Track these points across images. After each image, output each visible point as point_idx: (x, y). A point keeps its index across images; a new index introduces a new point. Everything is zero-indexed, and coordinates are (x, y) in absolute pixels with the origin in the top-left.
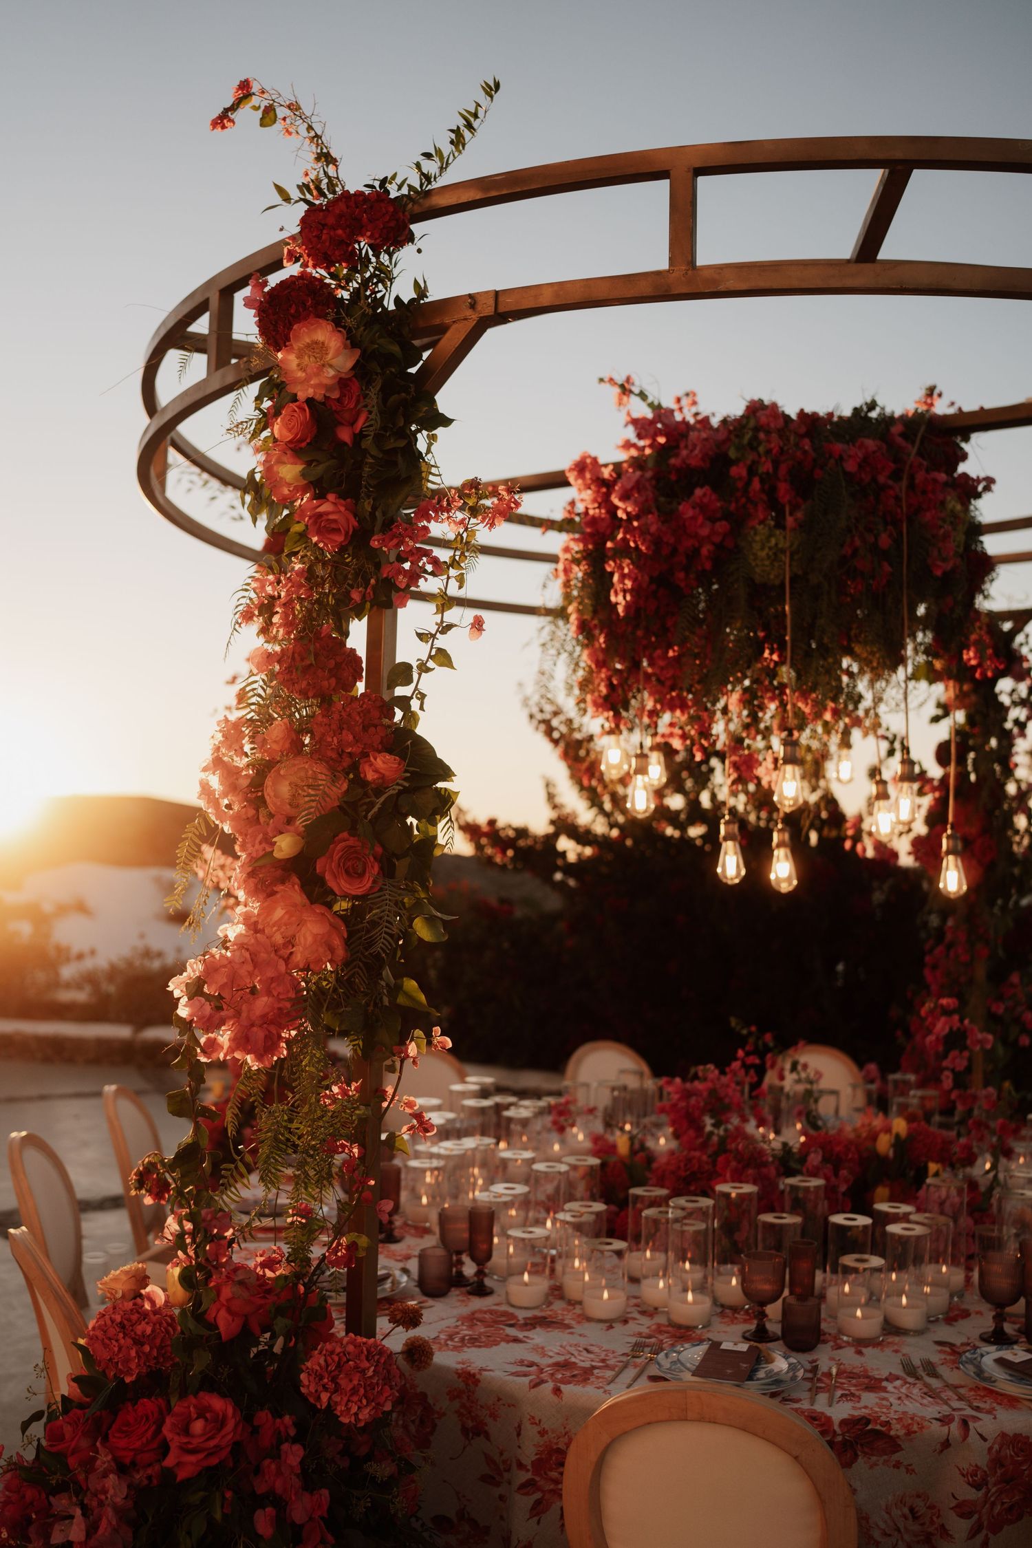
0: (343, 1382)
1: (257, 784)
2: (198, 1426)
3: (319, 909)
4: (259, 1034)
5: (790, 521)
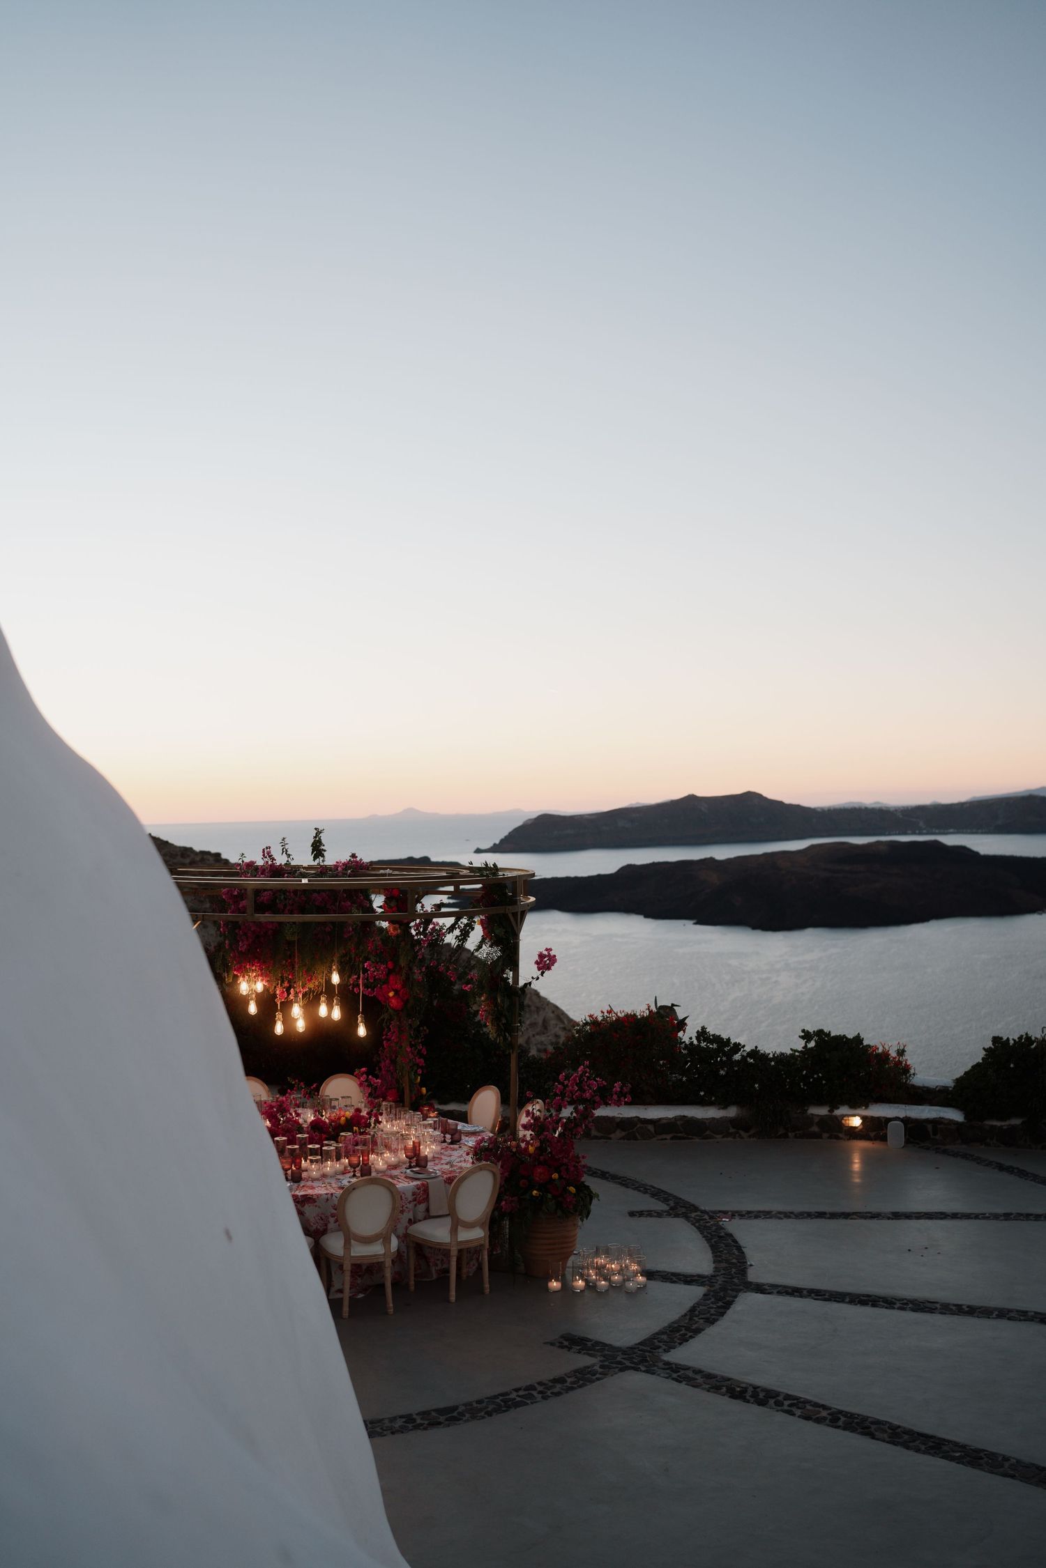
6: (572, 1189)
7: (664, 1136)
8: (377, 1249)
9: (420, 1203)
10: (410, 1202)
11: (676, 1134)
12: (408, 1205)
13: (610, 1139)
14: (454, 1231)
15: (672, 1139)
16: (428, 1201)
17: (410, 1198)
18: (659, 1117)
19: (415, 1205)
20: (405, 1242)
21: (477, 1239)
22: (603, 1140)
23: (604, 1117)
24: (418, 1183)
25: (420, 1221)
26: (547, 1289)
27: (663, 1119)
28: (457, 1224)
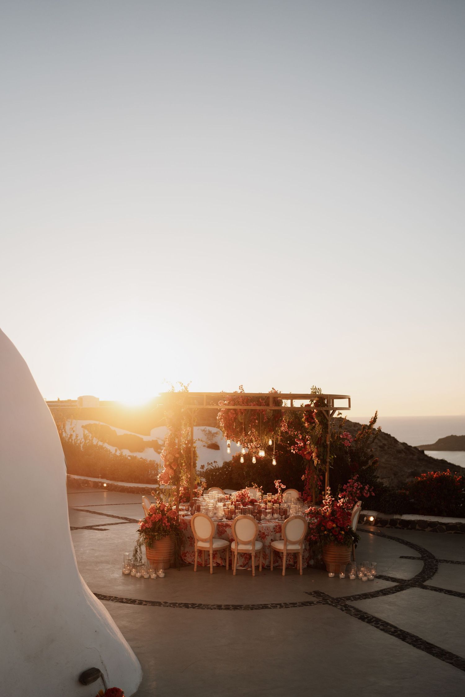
0: (171, 513)
1: (166, 456)
2: (158, 516)
3: (171, 469)
4: (166, 482)
5: (243, 415)
6: (343, 532)
7: (451, 532)
8: (249, 548)
9: (277, 533)
10: (272, 532)
11: (457, 531)
12: (271, 533)
13: (425, 531)
14: (285, 545)
15: (454, 533)
16: (281, 533)
17: (272, 530)
18: (448, 522)
19: (275, 533)
20: (269, 549)
21: (297, 550)
22: (421, 531)
23: (422, 520)
24: (277, 524)
25: (277, 540)
26: (328, 576)
27: (450, 523)
28: (287, 542)
